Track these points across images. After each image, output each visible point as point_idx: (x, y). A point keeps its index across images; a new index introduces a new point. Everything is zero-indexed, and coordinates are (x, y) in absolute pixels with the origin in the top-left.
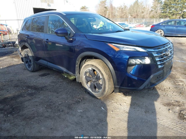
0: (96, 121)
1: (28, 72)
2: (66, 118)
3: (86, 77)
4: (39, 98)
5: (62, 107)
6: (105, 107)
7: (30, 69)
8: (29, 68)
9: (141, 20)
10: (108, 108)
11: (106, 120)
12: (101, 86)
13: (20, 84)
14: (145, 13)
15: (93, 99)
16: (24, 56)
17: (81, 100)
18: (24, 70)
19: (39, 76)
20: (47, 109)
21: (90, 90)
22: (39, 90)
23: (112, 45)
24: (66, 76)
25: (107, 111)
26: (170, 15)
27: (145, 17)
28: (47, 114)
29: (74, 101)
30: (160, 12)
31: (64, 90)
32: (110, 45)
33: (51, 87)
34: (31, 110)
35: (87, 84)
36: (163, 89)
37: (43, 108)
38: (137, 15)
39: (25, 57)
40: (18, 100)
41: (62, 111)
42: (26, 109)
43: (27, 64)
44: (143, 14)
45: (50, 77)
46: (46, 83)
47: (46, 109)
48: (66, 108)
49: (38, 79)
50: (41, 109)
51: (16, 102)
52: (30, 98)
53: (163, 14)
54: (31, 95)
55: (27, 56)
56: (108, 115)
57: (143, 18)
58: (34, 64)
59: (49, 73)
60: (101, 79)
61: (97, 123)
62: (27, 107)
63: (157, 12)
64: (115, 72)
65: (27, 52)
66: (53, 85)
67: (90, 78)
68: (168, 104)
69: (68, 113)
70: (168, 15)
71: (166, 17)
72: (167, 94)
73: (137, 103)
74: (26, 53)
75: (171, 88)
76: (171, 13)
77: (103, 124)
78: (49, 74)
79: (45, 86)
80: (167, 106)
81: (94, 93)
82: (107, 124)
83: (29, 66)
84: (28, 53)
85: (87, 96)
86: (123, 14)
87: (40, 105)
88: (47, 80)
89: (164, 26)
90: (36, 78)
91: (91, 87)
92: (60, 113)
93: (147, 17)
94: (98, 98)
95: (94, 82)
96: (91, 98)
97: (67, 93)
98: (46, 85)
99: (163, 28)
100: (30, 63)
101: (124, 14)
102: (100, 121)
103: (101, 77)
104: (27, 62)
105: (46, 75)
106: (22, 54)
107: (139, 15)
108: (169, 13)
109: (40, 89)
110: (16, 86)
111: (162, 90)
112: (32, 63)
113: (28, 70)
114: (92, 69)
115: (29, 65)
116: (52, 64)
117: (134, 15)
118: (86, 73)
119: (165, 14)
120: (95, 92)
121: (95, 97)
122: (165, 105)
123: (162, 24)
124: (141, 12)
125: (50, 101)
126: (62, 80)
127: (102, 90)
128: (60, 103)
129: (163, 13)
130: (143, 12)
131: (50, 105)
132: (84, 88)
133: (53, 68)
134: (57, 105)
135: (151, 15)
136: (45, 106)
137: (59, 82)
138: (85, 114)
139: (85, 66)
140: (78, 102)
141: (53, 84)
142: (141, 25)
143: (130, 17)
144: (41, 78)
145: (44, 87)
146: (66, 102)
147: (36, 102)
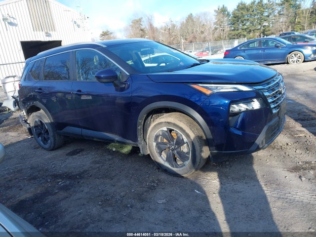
0: (194, 214)
1: (45, 151)
2: (142, 217)
3: (157, 144)
4: (82, 192)
5: (129, 200)
6: (200, 188)
7: (47, 146)
8: (44, 144)
9: (202, 45)
10: (205, 189)
11: (210, 209)
12: (187, 155)
13: (38, 173)
14: (206, 34)
15: (175, 179)
16: (33, 125)
17: (157, 184)
18: (35, 149)
19: (67, 155)
20: (104, 208)
21: (167, 165)
22: (76, 178)
23: (199, 87)
24: (114, 149)
25: (205, 194)
26: (245, 33)
27: (207, 39)
28: (107, 216)
29: (144, 187)
30: (229, 29)
31: (120, 172)
32: (195, 86)
33: (95, 171)
34: (76, 214)
35: (161, 155)
36: (278, 147)
37: (95, 206)
38: (195, 38)
39: (35, 127)
40: (47, 202)
41: (131, 207)
42: (66, 213)
43: (40, 138)
44: (202, 36)
45: (86, 155)
46: (84, 166)
47: (102, 208)
48: (136, 201)
49: (67, 161)
50: (94, 209)
51: (44, 204)
52: (66, 194)
53: (233, 33)
54: (65, 188)
55: (39, 123)
56: (210, 201)
57: (204, 41)
58: (54, 136)
59: (82, 148)
60: (187, 143)
61: (198, 215)
62: (68, 210)
63: (224, 30)
64: (210, 129)
65: (39, 117)
66: (98, 167)
67: (166, 144)
68: (296, 169)
69: (143, 208)
70: (242, 33)
71: (239, 36)
72: (287, 154)
73: (247, 174)
74: (37, 120)
75: (289, 144)
76: (246, 29)
77: (208, 215)
78: (82, 150)
79: (85, 171)
80: (295, 172)
81: (175, 169)
82: (214, 214)
83: (45, 140)
84: (41, 118)
85: (163, 176)
86: (172, 39)
87: (88, 202)
88: (84, 161)
89: (244, 51)
90: (62, 160)
91: (168, 160)
92: (129, 211)
93: (210, 40)
94: (183, 177)
95: (173, 150)
96: (171, 178)
97: (127, 177)
98: (85, 168)
99: (243, 54)
100: (46, 136)
101: (174, 37)
102: (200, 212)
103: (185, 140)
104: (39, 135)
105: (78, 153)
106: (28, 122)
107: (198, 37)
108: (243, 29)
109: (78, 177)
110: (33, 178)
111: (278, 149)
112: (51, 134)
113: (43, 148)
114: (167, 128)
115: (45, 138)
116: (92, 131)
117: (190, 37)
118: (157, 137)
119: (237, 32)
120: (177, 167)
121: (179, 175)
122: (291, 172)
123: (240, 48)
124: (199, 31)
125: (104, 194)
126: (110, 157)
127: (189, 161)
128: (122, 194)
129: (234, 30)
130: (202, 32)
131: (107, 200)
132: (156, 162)
133: (93, 137)
134: (119, 197)
135: (216, 35)
136: (100, 203)
137: (106, 160)
138: (173, 205)
139: (155, 126)
140: (152, 188)
141: (98, 165)
142: (204, 53)
143: (183, 41)
144: (70, 158)
145: (83, 173)
146: (133, 191)
147: (79, 199)
